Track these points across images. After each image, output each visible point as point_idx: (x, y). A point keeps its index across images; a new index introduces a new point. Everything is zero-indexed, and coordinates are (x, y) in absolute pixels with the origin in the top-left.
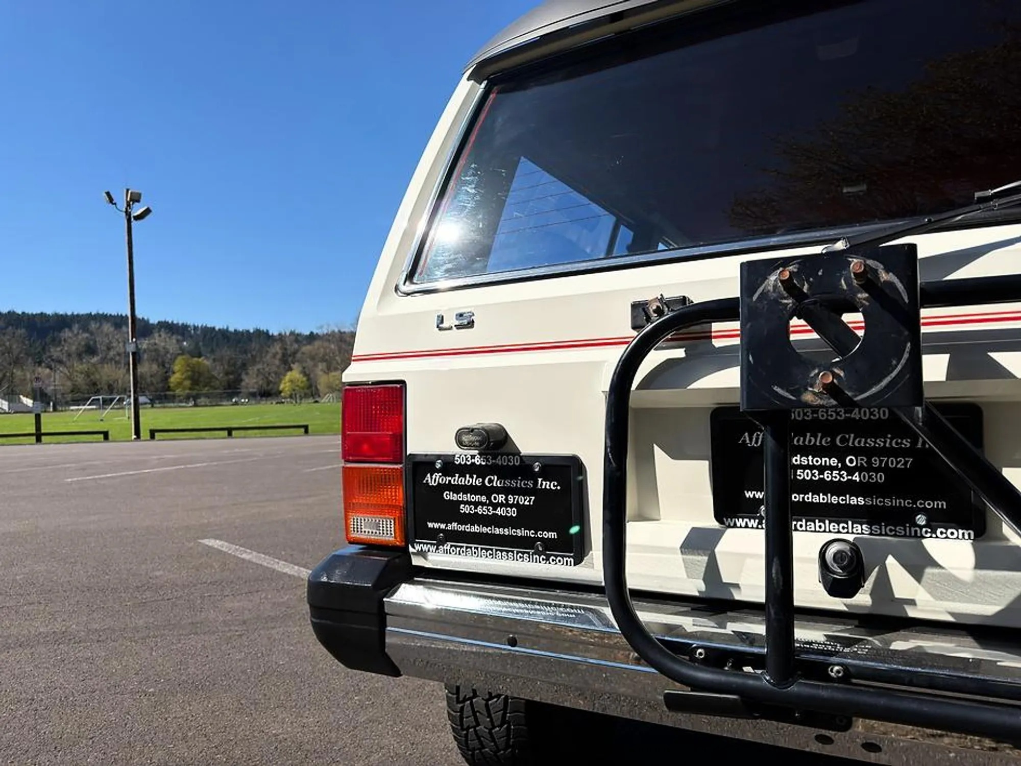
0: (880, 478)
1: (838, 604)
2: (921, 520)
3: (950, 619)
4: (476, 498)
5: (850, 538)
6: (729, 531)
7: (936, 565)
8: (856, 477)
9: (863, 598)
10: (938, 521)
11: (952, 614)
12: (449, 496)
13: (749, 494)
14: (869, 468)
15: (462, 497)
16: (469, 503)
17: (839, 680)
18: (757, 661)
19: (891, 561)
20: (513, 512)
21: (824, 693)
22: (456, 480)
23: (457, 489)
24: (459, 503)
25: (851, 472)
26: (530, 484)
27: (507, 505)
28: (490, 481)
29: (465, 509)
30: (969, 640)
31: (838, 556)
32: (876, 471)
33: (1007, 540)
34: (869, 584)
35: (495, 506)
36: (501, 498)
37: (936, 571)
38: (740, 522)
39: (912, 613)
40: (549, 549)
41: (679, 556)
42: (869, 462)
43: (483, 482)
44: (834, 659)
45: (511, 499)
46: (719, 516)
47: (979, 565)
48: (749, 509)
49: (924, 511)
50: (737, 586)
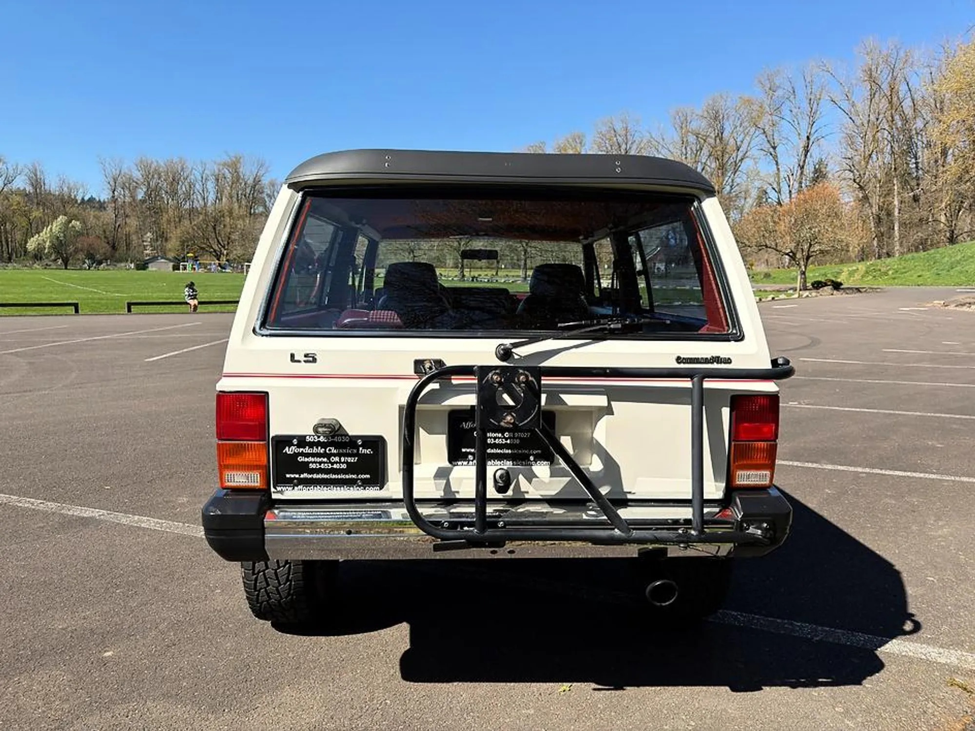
0: (518, 442)
1: (500, 496)
2: (532, 458)
3: (540, 497)
4: (319, 460)
5: (505, 467)
6: (456, 468)
7: (537, 477)
8: (508, 442)
9: (510, 493)
10: (538, 458)
11: (542, 496)
12: (301, 459)
13: (464, 450)
14: (514, 438)
15: (311, 459)
16: (315, 462)
17: (502, 527)
18: (470, 524)
19: (521, 477)
20: (344, 466)
21: (498, 533)
22: (307, 450)
23: (307, 455)
24: (308, 463)
25: (506, 439)
26: (355, 451)
27: (340, 462)
28: (330, 450)
29: (312, 466)
30: (547, 505)
31: (501, 477)
32: (516, 438)
33: (560, 464)
34: (512, 487)
35: (332, 464)
36: (337, 459)
37: (537, 479)
38: (460, 463)
39: (527, 496)
40: (366, 484)
41: (433, 481)
42: (514, 435)
43: (325, 451)
44: (500, 519)
45: (343, 459)
46: (450, 461)
47: (551, 476)
48: (464, 457)
49: (533, 455)
50: (458, 492)
